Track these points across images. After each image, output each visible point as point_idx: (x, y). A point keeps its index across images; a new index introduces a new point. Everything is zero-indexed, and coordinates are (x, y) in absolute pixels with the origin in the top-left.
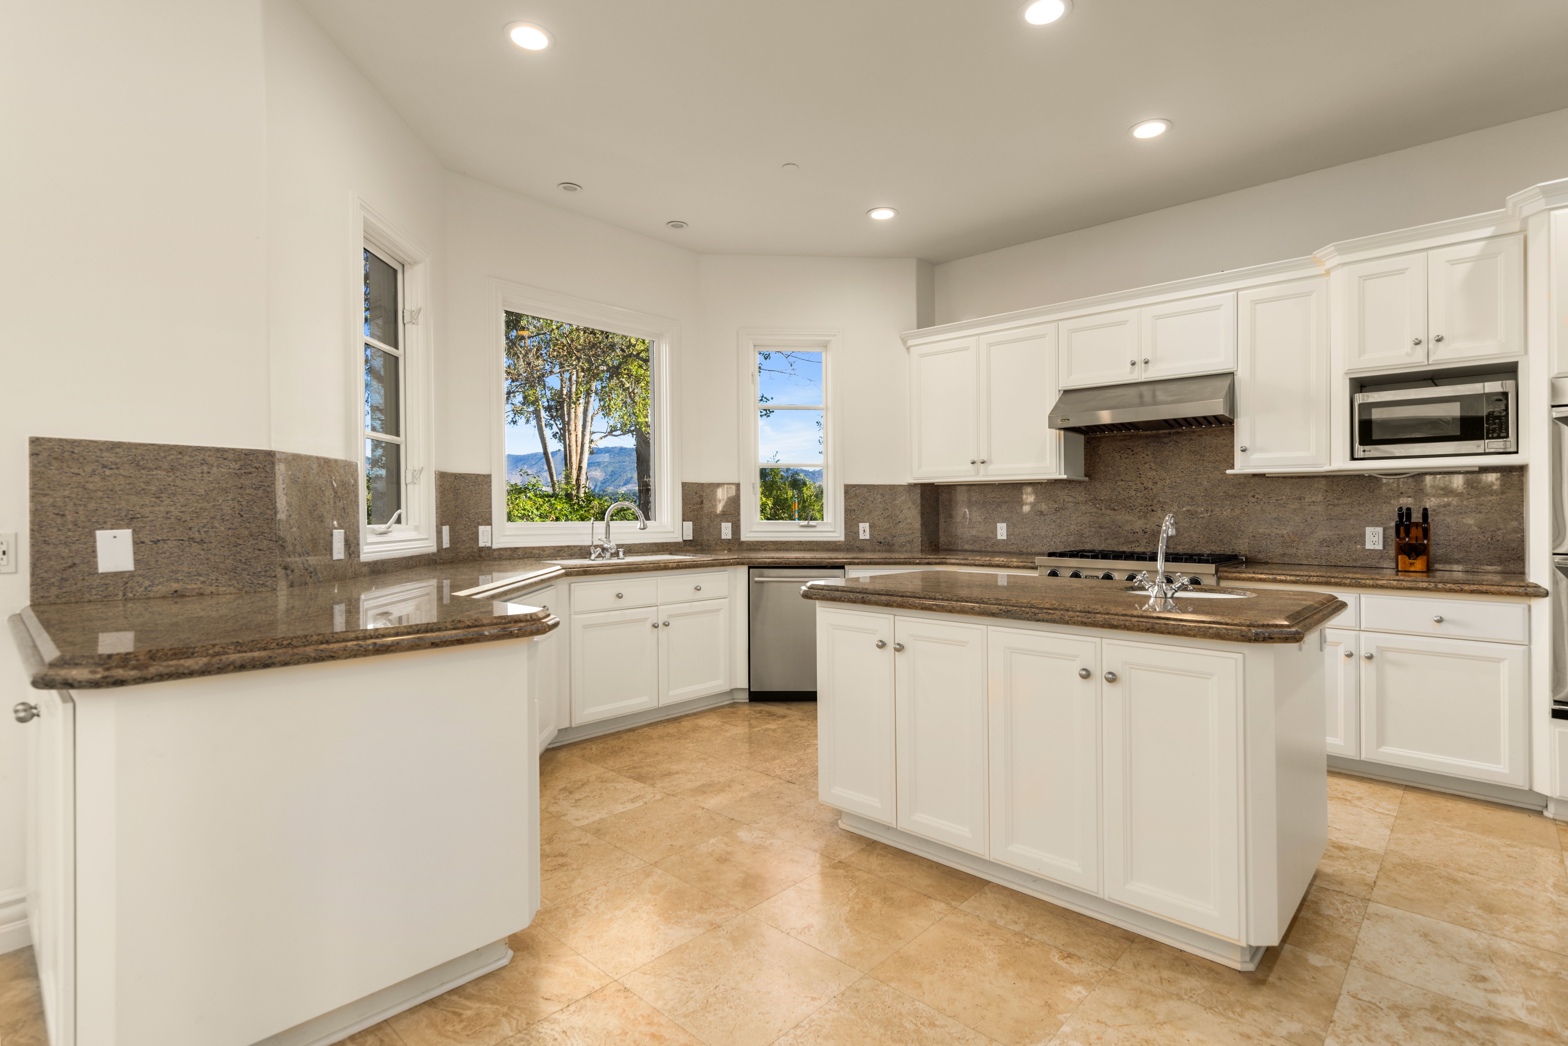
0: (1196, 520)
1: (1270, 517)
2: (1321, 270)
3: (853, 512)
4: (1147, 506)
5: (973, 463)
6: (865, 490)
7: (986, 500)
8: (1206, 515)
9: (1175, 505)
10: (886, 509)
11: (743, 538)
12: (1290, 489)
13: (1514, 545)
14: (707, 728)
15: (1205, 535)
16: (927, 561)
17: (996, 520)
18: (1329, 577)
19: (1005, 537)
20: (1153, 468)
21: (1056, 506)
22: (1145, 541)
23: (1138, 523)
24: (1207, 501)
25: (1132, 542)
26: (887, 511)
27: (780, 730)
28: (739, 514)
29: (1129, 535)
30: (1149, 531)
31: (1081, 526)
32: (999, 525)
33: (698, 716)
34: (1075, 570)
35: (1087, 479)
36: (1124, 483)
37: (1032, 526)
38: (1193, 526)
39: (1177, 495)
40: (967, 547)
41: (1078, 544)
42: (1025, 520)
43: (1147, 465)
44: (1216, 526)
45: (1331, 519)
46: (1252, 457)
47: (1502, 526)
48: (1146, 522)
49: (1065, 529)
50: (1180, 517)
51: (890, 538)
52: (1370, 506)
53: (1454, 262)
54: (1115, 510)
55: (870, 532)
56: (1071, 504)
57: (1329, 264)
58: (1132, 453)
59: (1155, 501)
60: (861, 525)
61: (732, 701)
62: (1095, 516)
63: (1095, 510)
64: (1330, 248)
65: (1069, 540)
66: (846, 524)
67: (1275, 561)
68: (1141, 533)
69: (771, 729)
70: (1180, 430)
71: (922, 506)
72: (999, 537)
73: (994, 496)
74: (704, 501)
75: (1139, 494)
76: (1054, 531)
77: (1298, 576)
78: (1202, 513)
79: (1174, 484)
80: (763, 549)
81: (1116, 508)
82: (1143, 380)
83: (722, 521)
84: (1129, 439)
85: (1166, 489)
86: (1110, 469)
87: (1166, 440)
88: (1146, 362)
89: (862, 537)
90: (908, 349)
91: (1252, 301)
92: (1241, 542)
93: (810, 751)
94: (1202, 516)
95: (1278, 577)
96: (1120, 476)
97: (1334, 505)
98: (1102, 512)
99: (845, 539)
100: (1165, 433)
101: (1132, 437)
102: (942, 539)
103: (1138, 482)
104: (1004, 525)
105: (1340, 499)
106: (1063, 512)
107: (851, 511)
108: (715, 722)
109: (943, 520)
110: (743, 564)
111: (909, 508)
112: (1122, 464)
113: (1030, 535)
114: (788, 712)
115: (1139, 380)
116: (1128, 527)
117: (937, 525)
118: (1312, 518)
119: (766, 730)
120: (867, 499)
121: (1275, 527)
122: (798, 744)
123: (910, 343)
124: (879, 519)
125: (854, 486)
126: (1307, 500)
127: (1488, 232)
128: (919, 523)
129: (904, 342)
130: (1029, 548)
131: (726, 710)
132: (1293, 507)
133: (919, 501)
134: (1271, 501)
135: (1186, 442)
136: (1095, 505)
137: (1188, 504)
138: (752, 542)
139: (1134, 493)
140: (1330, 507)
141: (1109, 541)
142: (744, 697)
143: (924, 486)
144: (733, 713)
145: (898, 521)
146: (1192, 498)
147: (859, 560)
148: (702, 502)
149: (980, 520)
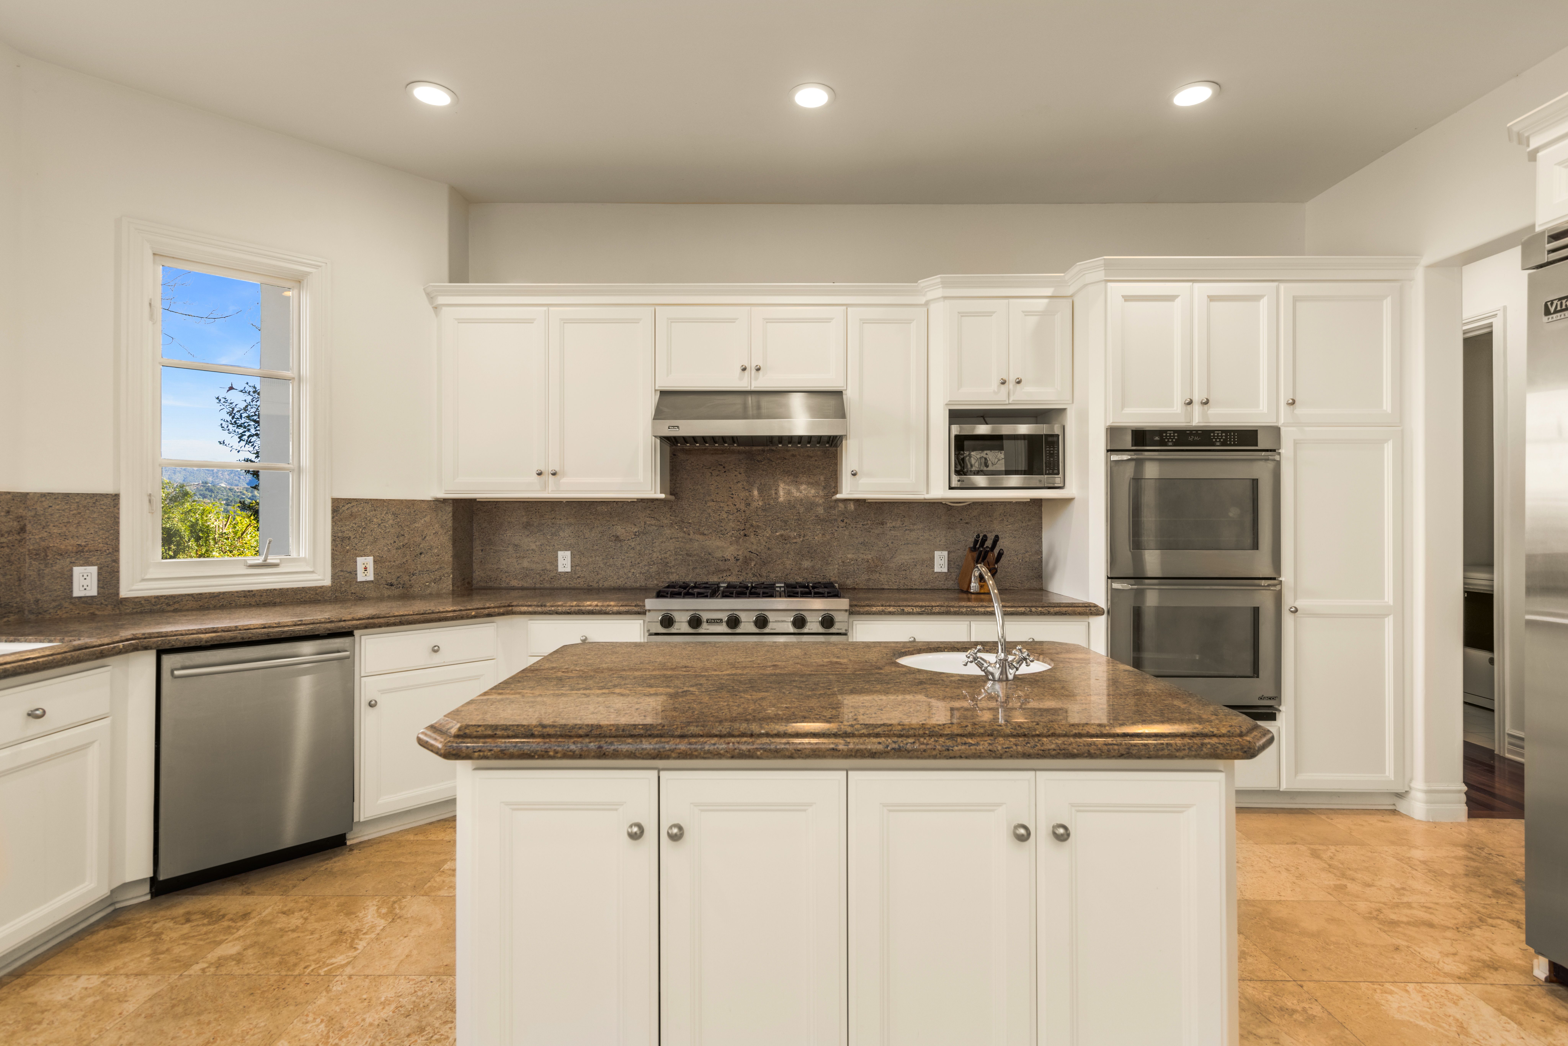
0: (789, 545)
1: (857, 542)
2: (922, 300)
3: (347, 542)
4: (739, 530)
5: (540, 474)
6: (368, 507)
7: (543, 522)
8: (799, 540)
9: (768, 530)
10: (400, 535)
11: (125, 592)
12: (875, 514)
13: (1036, 565)
14: (65, 1006)
15: (797, 561)
16: (486, 611)
17: (557, 546)
18: (947, 606)
19: (568, 569)
20: (746, 488)
21: (636, 530)
22: (737, 569)
23: (729, 549)
24: (800, 525)
25: (724, 571)
26: (401, 538)
27: (250, 952)
28: (117, 550)
29: (720, 563)
30: (741, 558)
31: (666, 553)
32: (561, 554)
33: (28, 978)
34: (692, 613)
35: (672, 498)
36: (714, 504)
37: (605, 554)
38: (785, 552)
39: (770, 518)
40: (514, 583)
41: (662, 575)
42: (595, 547)
43: (739, 485)
44: (809, 552)
45: (908, 544)
46: (861, 481)
47: (1029, 549)
48: (739, 548)
49: (646, 557)
50: (774, 542)
51: (406, 578)
52: (938, 531)
53: (1027, 313)
54: (704, 534)
55: (375, 569)
56: (654, 527)
57: (931, 295)
58: (723, 470)
59: (748, 525)
60: (360, 561)
61: (111, 909)
62: (682, 542)
63: (682, 534)
64: (937, 279)
65: (651, 570)
66: (333, 559)
67: (861, 586)
68: (733, 560)
69: (231, 958)
70: (774, 448)
71: (455, 529)
72: (561, 569)
73: (553, 516)
74: (29, 527)
75: (731, 517)
76: (633, 560)
77: (921, 607)
78: (795, 538)
79: (767, 506)
80: (169, 608)
81: (706, 532)
82: (753, 389)
83: (74, 564)
84: (721, 454)
85: (759, 512)
86: (699, 487)
87: (759, 458)
88: (758, 370)
89: (361, 577)
90: (435, 308)
91: (861, 320)
92: (831, 567)
93: (340, 988)
94: (795, 541)
95: (906, 609)
96: (710, 495)
97: (911, 530)
98: (690, 537)
99: (333, 582)
100: (759, 450)
101: (723, 452)
102: (478, 574)
103: (729, 503)
104: (568, 553)
105: (914, 524)
106: (644, 537)
107: (343, 539)
108: (82, 982)
109: (479, 548)
110: (146, 648)
111: (436, 533)
112: (713, 482)
113: (602, 566)
114: (249, 900)
115: (748, 389)
116: (719, 554)
117: (471, 555)
118: (892, 543)
119: (220, 963)
120: (371, 521)
121: (862, 552)
122: (306, 979)
123: (441, 300)
124: (389, 550)
125: (349, 501)
126: (888, 525)
127: (1049, 292)
128: (450, 554)
129: (431, 297)
130: (601, 582)
131: (102, 935)
132: (877, 532)
133: (450, 523)
134: (858, 526)
135: (780, 461)
136: (681, 528)
137: (781, 528)
138: (147, 599)
139: (725, 516)
140: (907, 532)
141: (698, 571)
142: (143, 894)
143: (456, 502)
144: (124, 939)
145: (418, 551)
146: (786, 522)
147: (382, 620)
148: (23, 529)
149: (534, 547)
